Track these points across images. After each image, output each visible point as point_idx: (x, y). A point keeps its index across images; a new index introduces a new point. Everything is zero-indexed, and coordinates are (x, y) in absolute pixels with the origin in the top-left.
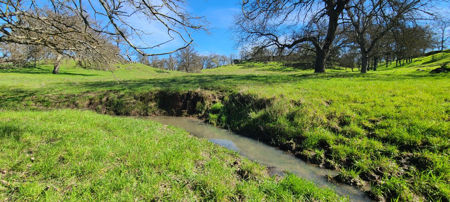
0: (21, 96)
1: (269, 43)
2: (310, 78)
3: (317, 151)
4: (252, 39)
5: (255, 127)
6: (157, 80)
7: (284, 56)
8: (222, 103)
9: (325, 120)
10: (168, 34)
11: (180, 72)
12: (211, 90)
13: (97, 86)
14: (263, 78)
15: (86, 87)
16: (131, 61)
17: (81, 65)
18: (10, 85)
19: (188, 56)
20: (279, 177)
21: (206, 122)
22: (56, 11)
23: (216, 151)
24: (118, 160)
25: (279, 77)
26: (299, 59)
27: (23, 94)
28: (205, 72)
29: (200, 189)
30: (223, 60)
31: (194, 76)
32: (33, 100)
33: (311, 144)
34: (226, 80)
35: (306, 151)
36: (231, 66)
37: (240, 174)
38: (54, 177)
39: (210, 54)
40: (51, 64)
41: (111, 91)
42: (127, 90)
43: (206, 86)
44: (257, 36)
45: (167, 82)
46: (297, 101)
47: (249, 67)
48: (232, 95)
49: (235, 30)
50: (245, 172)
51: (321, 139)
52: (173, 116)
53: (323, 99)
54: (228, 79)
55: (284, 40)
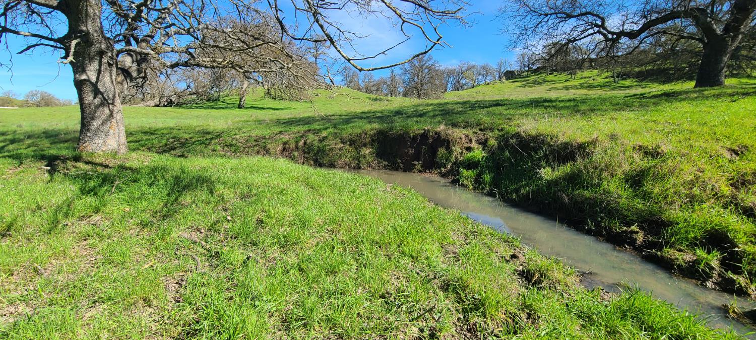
0: (208, 138)
1: (583, 32)
2: (684, 100)
3: (700, 253)
4: (546, 28)
5: (551, 195)
6: (374, 112)
7: (618, 57)
8: (483, 150)
9: (726, 190)
10: (402, 30)
11: (407, 99)
12: (464, 128)
13: (291, 124)
14: (568, 104)
15: (278, 125)
16: (334, 84)
17: (270, 95)
18: (195, 124)
19: (421, 71)
20: (606, 294)
21: (455, 182)
22: (240, 18)
23: (477, 233)
24: (328, 230)
25: (603, 100)
26: (653, 61)
27: (209, 136)
28: (451, 97)
29: (454, 290)
30: (485, 73)
31: (432, 104)
32: (220, 144)
33: (686, 239)
34: (491, 109)
35: (671, 251)
36: (498, 84)
37: (524, 277)
38: (254, 244)
39: (460, 64)
40: (235, 95)
41: (309, 131)
42: (332, 130)
43: (454, 121)
44: (557, 22)
45: (388, 116)
46: (650, 148)
47: (536, 83)
48: (503, 135)
49: (511, 14)
50: (534, 274)
51: (712, 228)
52: (398, 170)
53: (721, 144)
54: (495, 108)
55: (620, 22)
